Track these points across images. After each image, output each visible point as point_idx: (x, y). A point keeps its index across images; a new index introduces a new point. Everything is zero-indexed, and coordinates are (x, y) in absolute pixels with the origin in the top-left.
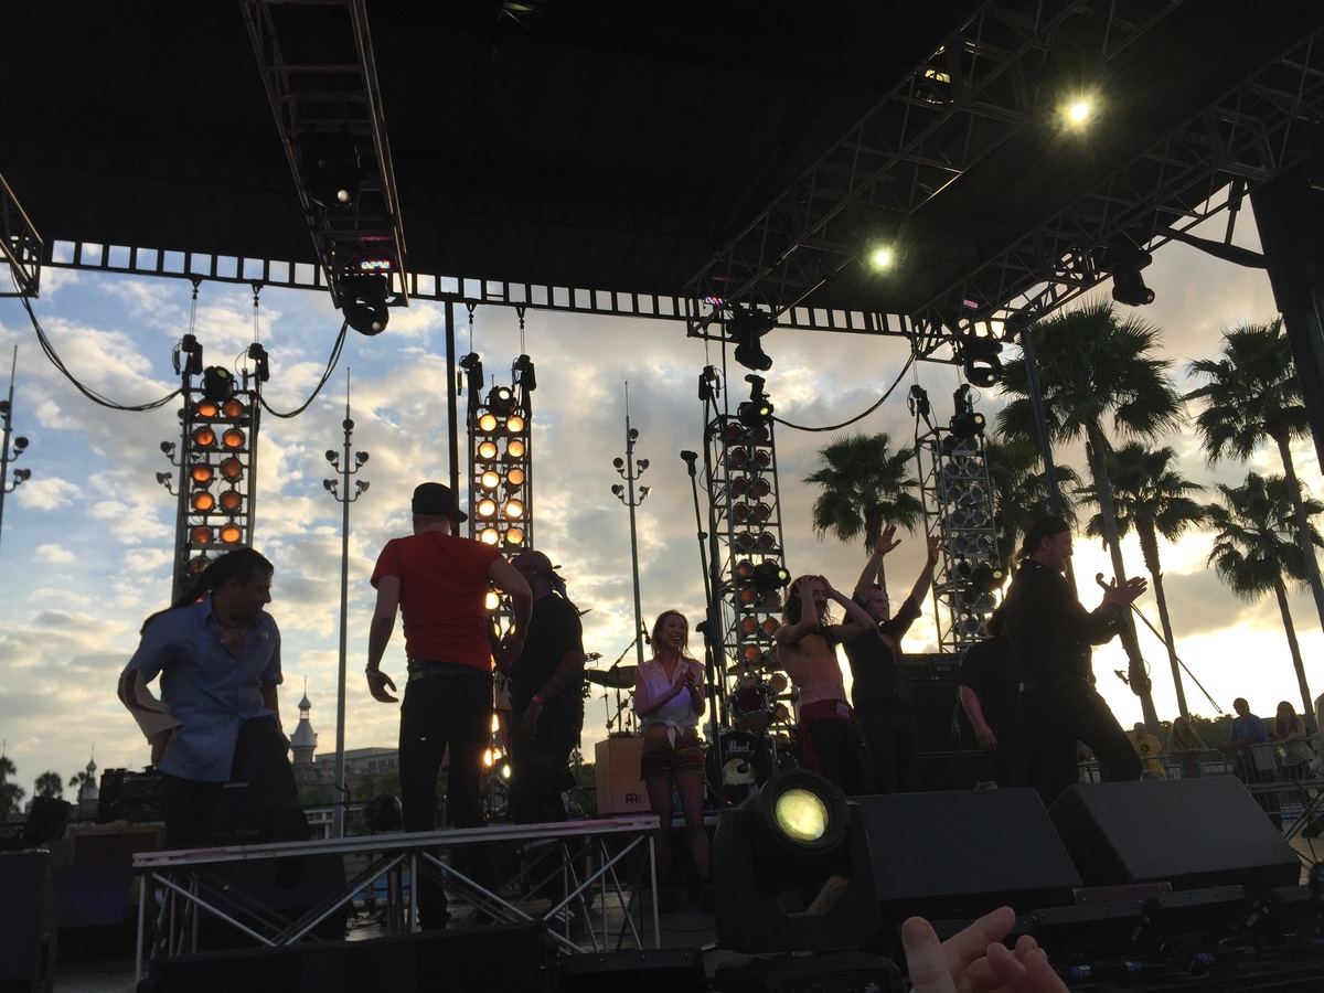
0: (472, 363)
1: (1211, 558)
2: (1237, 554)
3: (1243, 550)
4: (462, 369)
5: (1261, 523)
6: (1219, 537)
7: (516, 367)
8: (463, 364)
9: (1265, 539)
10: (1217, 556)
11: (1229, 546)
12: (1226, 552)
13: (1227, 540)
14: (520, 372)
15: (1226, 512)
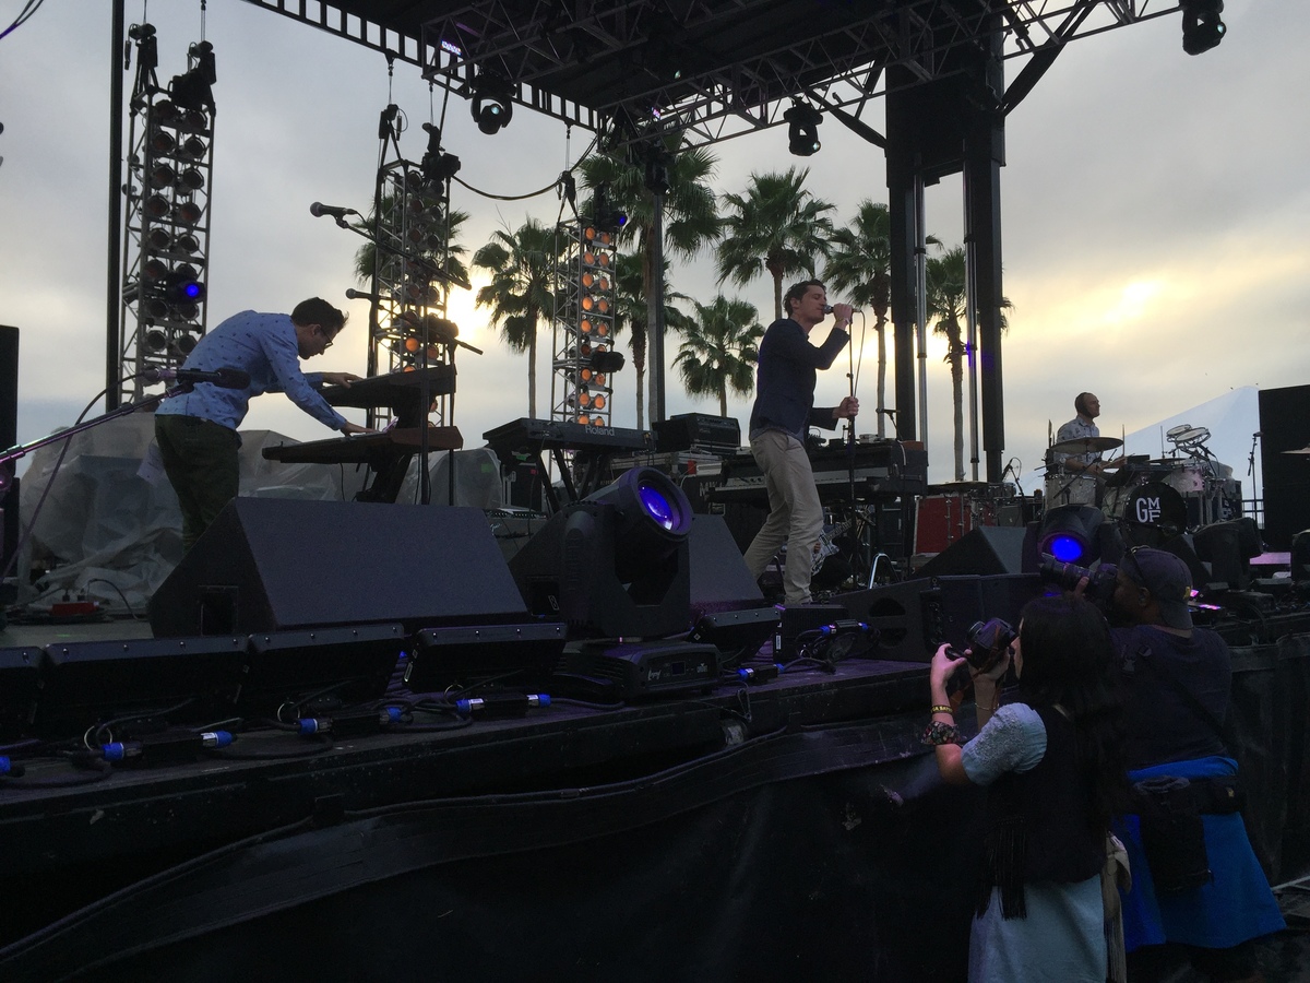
0: (146, 34)
1: (677, 360)
2: (698, 361)
3: (703, 358)
4: (133, 41)
5: (720, 339)
6: (685, 345)
7: (193, 52)
8: (133, 33)
9: (719, 352)
10: (683, 360)
11: (692, 353)
12: (687, 358)
13: (690, 348)
14: (198, 60)
15: (697, 325)
